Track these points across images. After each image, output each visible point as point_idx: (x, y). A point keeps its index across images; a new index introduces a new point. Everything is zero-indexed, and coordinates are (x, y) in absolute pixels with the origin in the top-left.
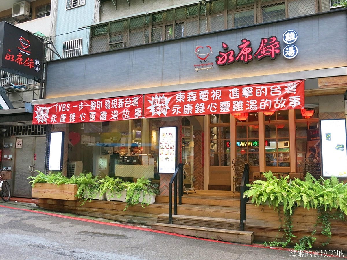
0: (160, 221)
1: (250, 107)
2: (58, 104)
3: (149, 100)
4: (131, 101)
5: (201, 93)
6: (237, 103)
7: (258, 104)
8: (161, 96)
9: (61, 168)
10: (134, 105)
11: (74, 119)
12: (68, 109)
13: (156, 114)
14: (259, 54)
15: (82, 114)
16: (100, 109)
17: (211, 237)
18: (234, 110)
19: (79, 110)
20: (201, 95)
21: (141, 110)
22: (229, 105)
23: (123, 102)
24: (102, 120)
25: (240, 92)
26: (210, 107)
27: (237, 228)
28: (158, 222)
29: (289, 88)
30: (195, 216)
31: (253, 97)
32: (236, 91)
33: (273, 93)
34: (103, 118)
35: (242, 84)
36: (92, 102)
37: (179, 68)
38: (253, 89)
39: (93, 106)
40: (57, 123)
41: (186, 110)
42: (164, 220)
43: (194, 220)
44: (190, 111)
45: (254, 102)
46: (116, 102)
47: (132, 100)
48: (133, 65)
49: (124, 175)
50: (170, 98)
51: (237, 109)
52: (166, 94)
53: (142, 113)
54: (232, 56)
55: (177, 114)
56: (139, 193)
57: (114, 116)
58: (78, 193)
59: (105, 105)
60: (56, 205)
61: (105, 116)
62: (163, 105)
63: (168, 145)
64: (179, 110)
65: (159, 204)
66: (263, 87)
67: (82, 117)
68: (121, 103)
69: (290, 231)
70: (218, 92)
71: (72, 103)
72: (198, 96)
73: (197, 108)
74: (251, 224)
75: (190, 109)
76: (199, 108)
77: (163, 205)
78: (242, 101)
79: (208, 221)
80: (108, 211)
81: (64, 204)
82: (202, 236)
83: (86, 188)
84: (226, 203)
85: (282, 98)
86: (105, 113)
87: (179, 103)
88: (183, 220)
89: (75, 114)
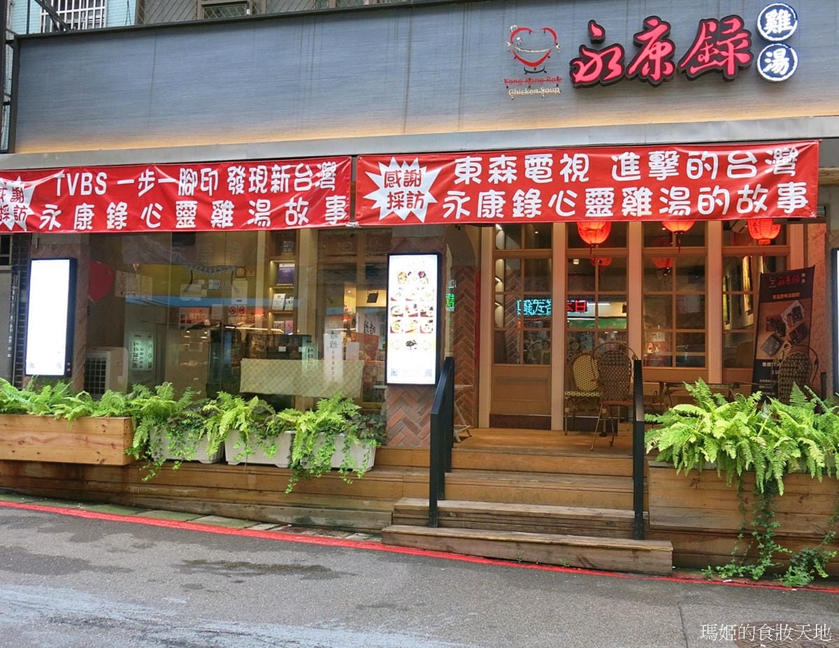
0: (400, 521)
1: (669, 206)
2: (65, 173)
3: (369, 174)
4: (314, 174)
5: (530, 160)
6: (634, 194)
7: (693, 201)
8: (410, 163)
9: (69, 370)
10: (322, 187)
11: (124, 221)
12: (101, 188)
13: (393, 215)
14: (694, 62)
15: (151, 205)
16: (211, 194)
17: (561, 561)
18: (625, 212)
19: (140, 194)
20: (530, 166)
21: (344, 203)
22: (611, 199)
23: (289, 176)
24: (219, 225)
25: (644, 163)
26: (556, 200)
27: (626, 532)
28: (394, 521)
29: (778, 161)
30: (497, 502)
31: (680, 179)
32: (632, 160)
33: (734, 172)
34: (220, 221)
35: (649, 141)
36: (182, 170)
37: (458, 86)
38: (678, 156)
39: (186, 184)
40: (62, 232)
41: (485, 207)
42: (414, 516)
43: (502, 513)
44: (498, 211)
45: (681, 193)
46: (263, 176)
47: (315, 170)
48: (312, 67)
49: (271, 388)
50: (436, 171)
51: (635, 210)
52: (424, 158)
53: (351, 211)
54: (617, 63)
55: (458, 217)
56: (331, 441)
57: (257, 215)
58: (136, 444)
59: (228, 181)
60: (55, 479)
61: (227, 216)
62: (414, 189)
63: (415, 306)
64: (465, 206)
65: (390, 470)
66: (706, 154)
67: (152, 215)
68: (280, 179)
69: (768, 537)
70: (581, 162)
71: (115, 171)
72: (520, 169)
73: (519, 202)
74: (663, 521)
75: (497, 204)
76: (523, 204)
77: (401, 474)
78: (647, 190)
79: (543, 515)
80: (232, 494)
81: (83, 477)
82: (535, 559)
83: (160, 428)
84: (580, 464)
85: (759, 186)
86: (230, 205)
87: (462, 187)
88: (471, 516)
89: (125, 205)
